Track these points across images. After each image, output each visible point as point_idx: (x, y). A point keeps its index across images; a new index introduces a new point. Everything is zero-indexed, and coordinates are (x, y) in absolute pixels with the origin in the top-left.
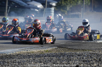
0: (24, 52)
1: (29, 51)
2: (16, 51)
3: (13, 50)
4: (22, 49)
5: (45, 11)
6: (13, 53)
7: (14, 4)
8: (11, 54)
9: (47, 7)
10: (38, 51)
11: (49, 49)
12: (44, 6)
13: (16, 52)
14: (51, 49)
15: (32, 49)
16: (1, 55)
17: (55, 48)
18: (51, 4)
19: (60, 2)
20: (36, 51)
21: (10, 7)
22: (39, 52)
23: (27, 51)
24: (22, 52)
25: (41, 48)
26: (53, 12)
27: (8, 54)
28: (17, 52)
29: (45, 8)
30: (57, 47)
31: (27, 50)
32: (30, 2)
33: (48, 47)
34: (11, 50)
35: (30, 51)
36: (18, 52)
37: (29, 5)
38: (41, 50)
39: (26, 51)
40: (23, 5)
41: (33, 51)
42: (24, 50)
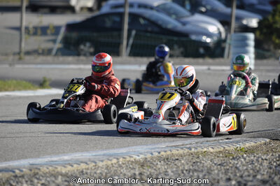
0: (181, 152)
1: (193, 150)
2: (159, 150)
3: (150, 147)
4: (173, 144)
5: (228, 41)
6: (152, 154)
7: (146, 22)
8: (146, 158)
9: (235, 32)
10: (218, 150)
11: (248, 145)
12: (226, 27)
13: (159, 153)
14: (253, 144)
15: (202, 145)
16: (121, 159)
17: (262, 141)
18: (245, 22)
19: (270, 18)
20: (212, 150)
21: (134, 33)
22: (220, 152)
23: (190, 149)
24: (177, 152)
25: (226, 143)
26: (252, 43)
27: (138, 158)
28: (162, 153)
29: (230, 32)
30: (268, 140)
31: (188, 146)
32: (188, 16)
33: (245, 139)
34: (145, 147)
35: (196, 151)
36: (165, 151)
37: (184, 24)
38: (227, 148)
39: (187, 150)
40: (170, 26)
41: (205, 149)
42: (182, 148)
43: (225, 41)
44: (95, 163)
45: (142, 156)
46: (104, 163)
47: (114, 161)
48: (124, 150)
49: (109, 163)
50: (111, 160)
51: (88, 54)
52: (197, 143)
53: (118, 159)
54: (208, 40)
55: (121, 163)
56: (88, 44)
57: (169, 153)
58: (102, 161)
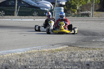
0: (35, 51)
1: (40, 50)
2: (27, 50)
3: (24, 49)
4: (32, 48)
5: (54, 10)
6: (24, 52)
7: (24, 3)
8: (22, 53)
10: (49, 50)
11: (60, 48)
12: (54, 5)
13: (27, 51)
14: (62, 48)
15: (43, 48)
16: (13, 54)
17: (65, 46)
18: (60, 3)
20: (46, 50)
21: (19, 7)
23: (38, 50)
24: (34, 51)
25: (52, 47)
28: (28, 51)
29: (55, 7)
30: (67, 46)
31: (38, 49)
33: (59, 46)
34: (22, 49)
35: (41, 50)
36: (29, 51)
37: (38, 4)
38: (52, 49)
41: (44, 50)
42: (36, 50)
43: (53, 10)
44: (3, 55)
45: (20, 53)
46: (6, 55)
47: (10, 54)
48: (14, 50)
49: (8, 55)
50: (9, 54)
51: (3, 15)
52: (41, 47)
53: (11, 54)
54: (47, 10)
55: (13, 55)
56: (3, 11)
57: (31, 51)
58: (6, 54)
